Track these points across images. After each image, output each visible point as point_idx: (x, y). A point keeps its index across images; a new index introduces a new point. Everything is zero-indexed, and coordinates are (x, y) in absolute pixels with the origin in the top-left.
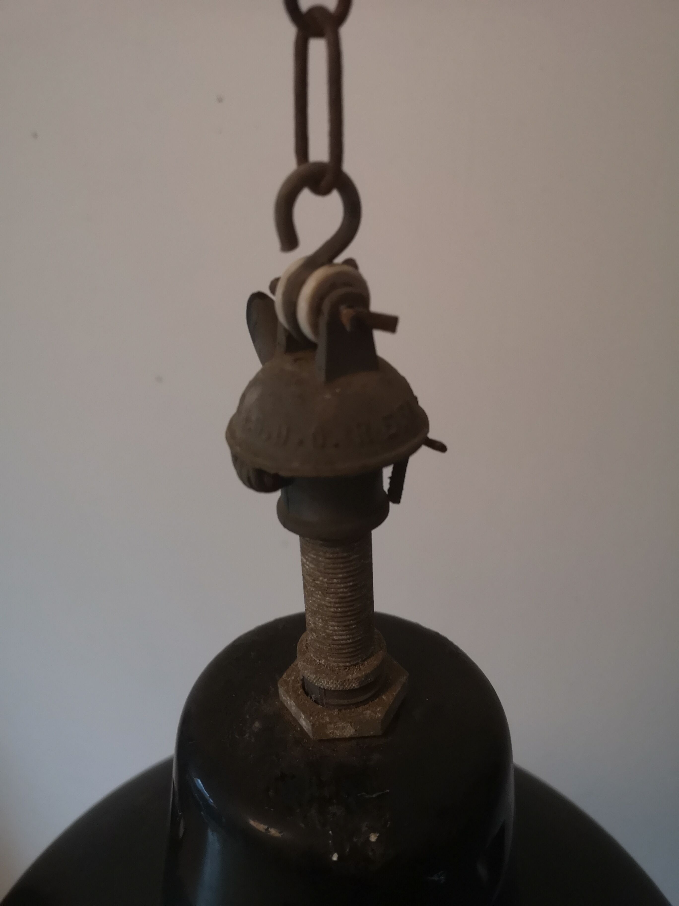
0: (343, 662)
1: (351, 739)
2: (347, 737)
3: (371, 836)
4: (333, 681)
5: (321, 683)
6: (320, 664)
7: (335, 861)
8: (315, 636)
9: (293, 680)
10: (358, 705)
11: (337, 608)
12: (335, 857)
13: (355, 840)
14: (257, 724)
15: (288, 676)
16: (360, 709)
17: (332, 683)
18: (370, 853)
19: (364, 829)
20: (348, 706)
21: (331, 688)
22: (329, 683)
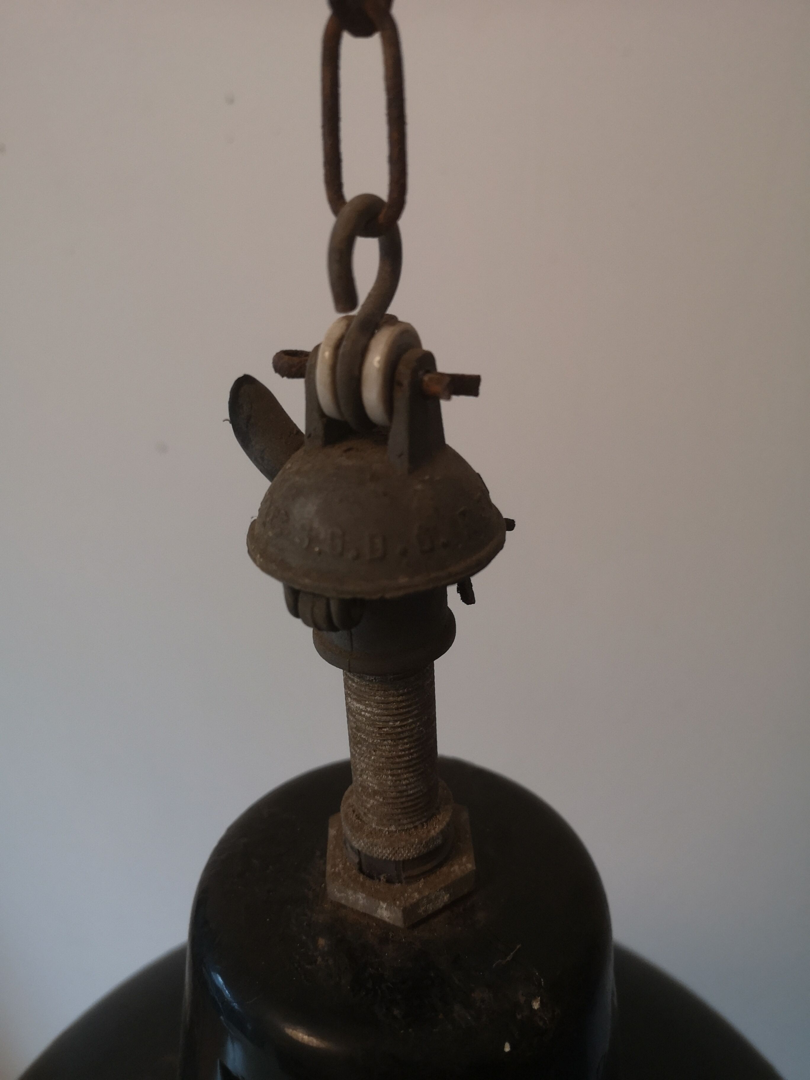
0: (418, 820)
1: (446, 907)
2: (441, 907)
3: (533, 1002)
4: (416, 845)
5: (400, 855)
6: (389, 832)
7: (508, 1052)
8: (381, 800)
9: (344, 869)
10: (440, 865)
11: (412, 754)
12: (507, 1048)
13: (519, 1017)
14: (322, 942)
15: (334, 866)
16: (445, 869)
17: (415, 848)
18: (541, 1024)
19: (522, 999)
20: (432, 871)
21: (414, 855)
22: (412, 851)
